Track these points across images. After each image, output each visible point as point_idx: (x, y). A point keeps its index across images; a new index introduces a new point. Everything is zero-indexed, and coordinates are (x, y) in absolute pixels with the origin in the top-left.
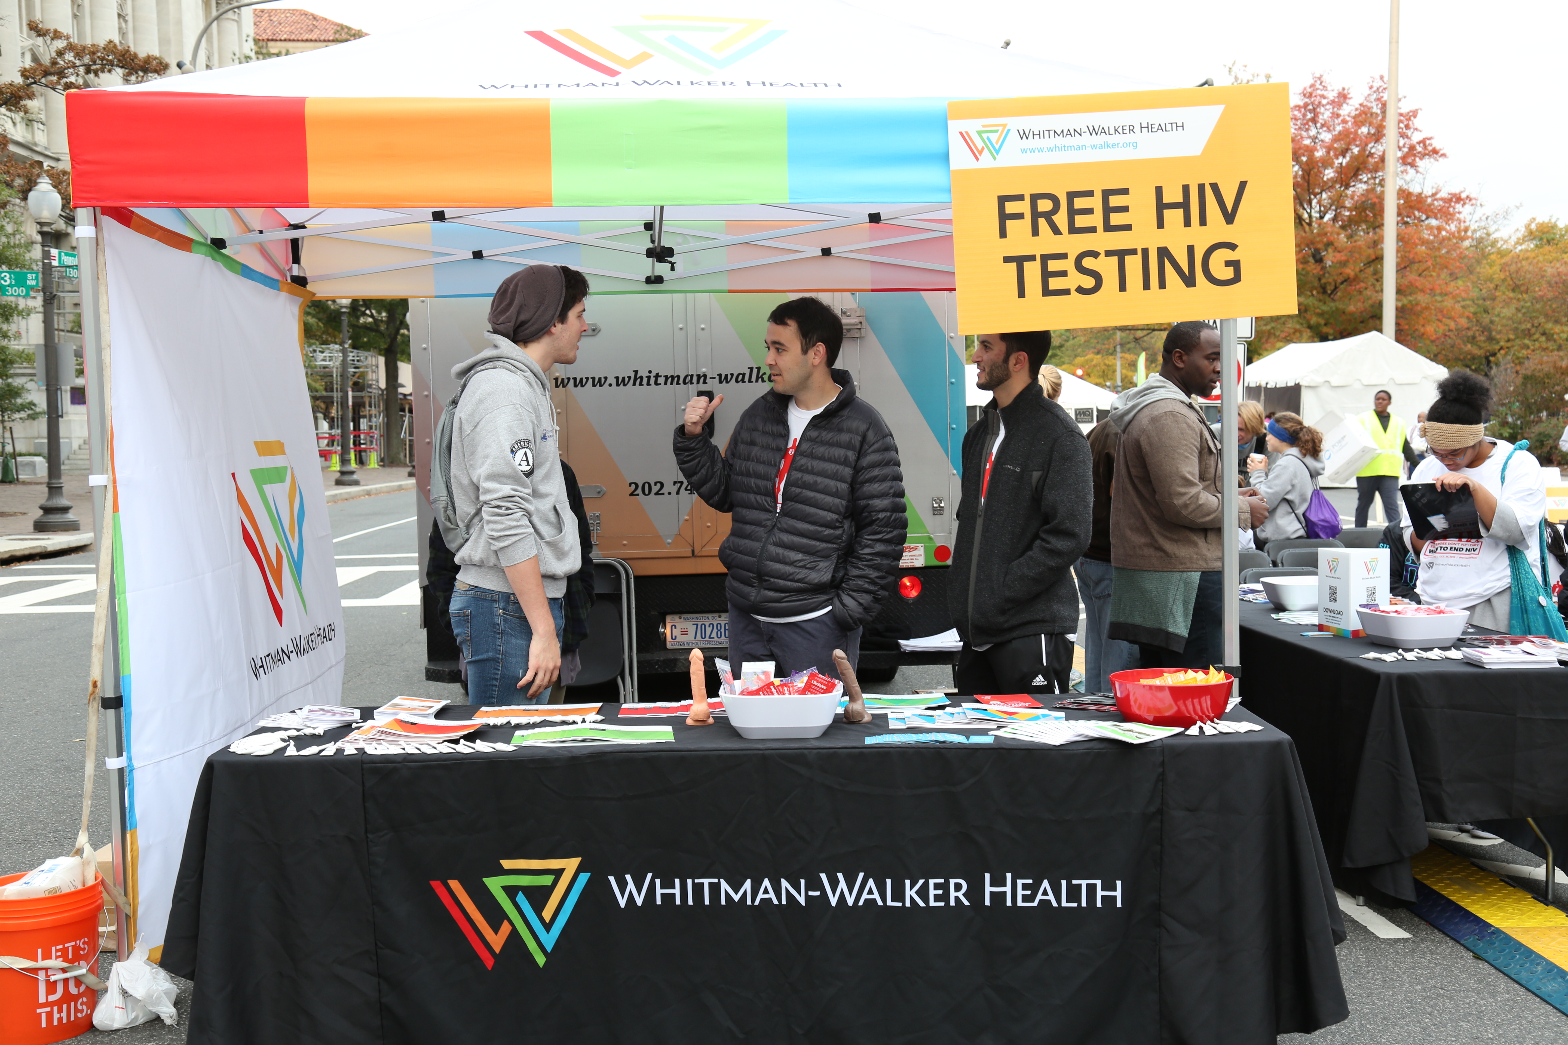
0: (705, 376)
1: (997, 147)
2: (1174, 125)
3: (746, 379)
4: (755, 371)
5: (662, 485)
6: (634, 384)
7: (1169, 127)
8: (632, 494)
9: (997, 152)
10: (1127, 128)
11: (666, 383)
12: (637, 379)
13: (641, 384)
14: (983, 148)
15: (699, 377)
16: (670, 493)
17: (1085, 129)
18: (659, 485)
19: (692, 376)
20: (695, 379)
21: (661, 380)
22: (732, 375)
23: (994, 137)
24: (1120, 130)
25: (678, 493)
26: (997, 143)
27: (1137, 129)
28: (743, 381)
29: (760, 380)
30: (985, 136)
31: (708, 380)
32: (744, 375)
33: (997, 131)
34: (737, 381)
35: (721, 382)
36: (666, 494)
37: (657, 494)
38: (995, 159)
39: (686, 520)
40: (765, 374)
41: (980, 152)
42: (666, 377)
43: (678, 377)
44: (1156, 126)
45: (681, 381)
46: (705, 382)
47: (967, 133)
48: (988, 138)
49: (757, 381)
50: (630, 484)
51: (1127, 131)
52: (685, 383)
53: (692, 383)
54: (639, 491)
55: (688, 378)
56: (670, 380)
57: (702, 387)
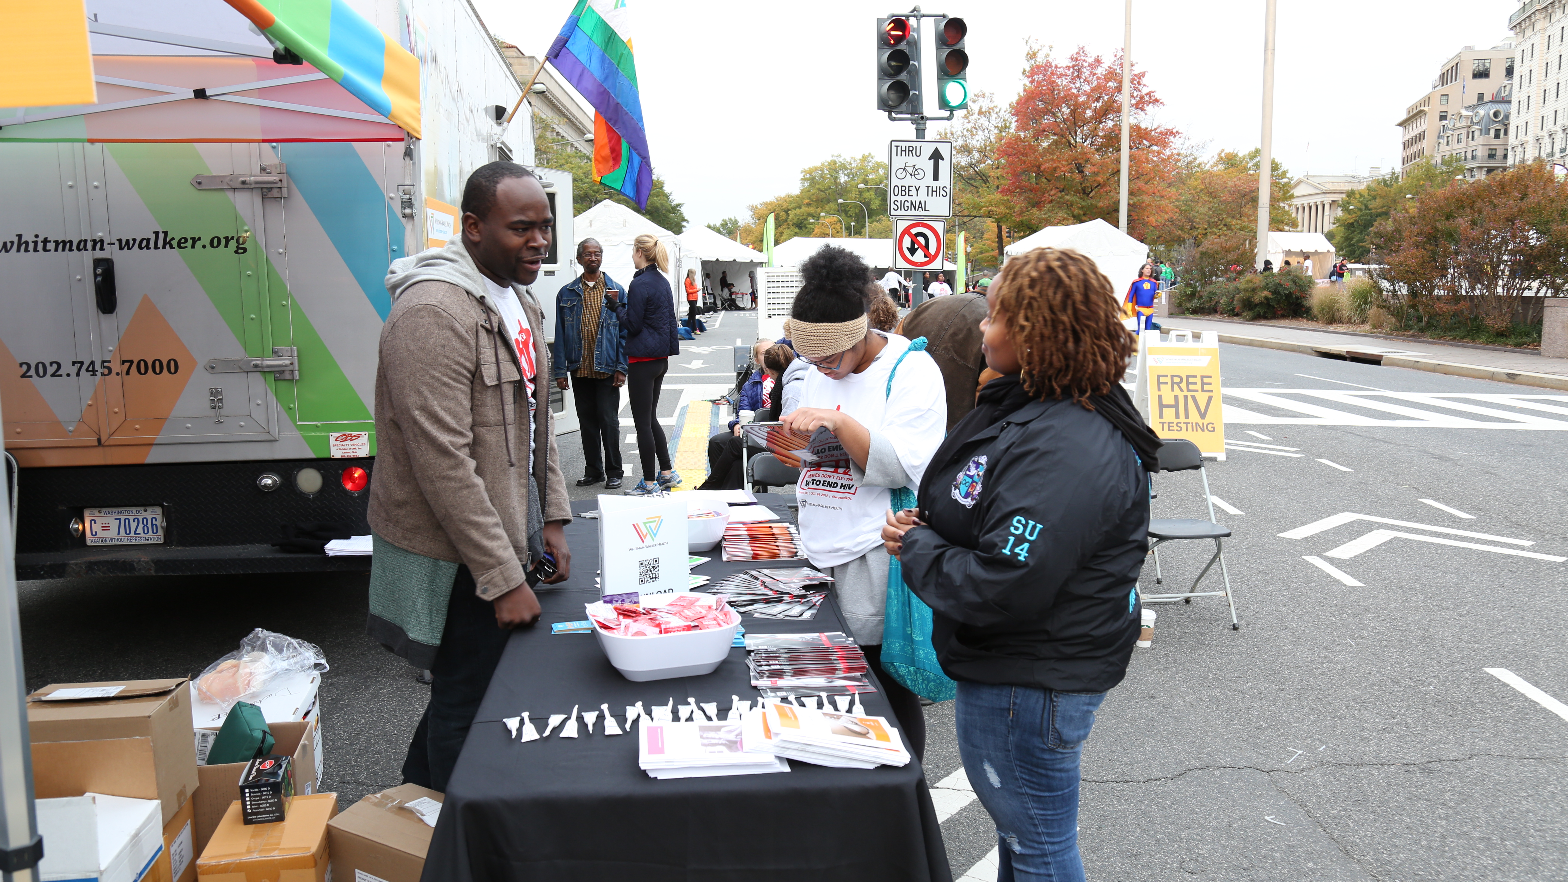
0: (102, 241)
3: (152, 245)
4: (161, 237)
5: (59, 366)
6: (18, 250)
8: (24, 376)
11: (56, 250)
12: (21, 244)
13: (26, 250)
15: (95, 242)
16: (68, 375)
18: (55, 366)
19: (86, 241)
20: (89, 245)
21: (51, 246)
22: (134, 240)
25: (78, 374)
28: (148, 247)
29: (168, 246)
31: (106, 246)
32: (148, 240)
34: (140, 248)
35: (121, 248)
36: (64, 375)
37: (53, 375)
39: (90, 405)
40: (173, 239)
42: (57, 243)
43: (71, 242)
45: (74, 247)
46: (102, 249)
49: (164, 247)
50: (21, 365)
52: (79, 249)
53: (86, 250)
54: (32, 372)
55: (82, 244)
56: (61, 246)
57: (99, 254)
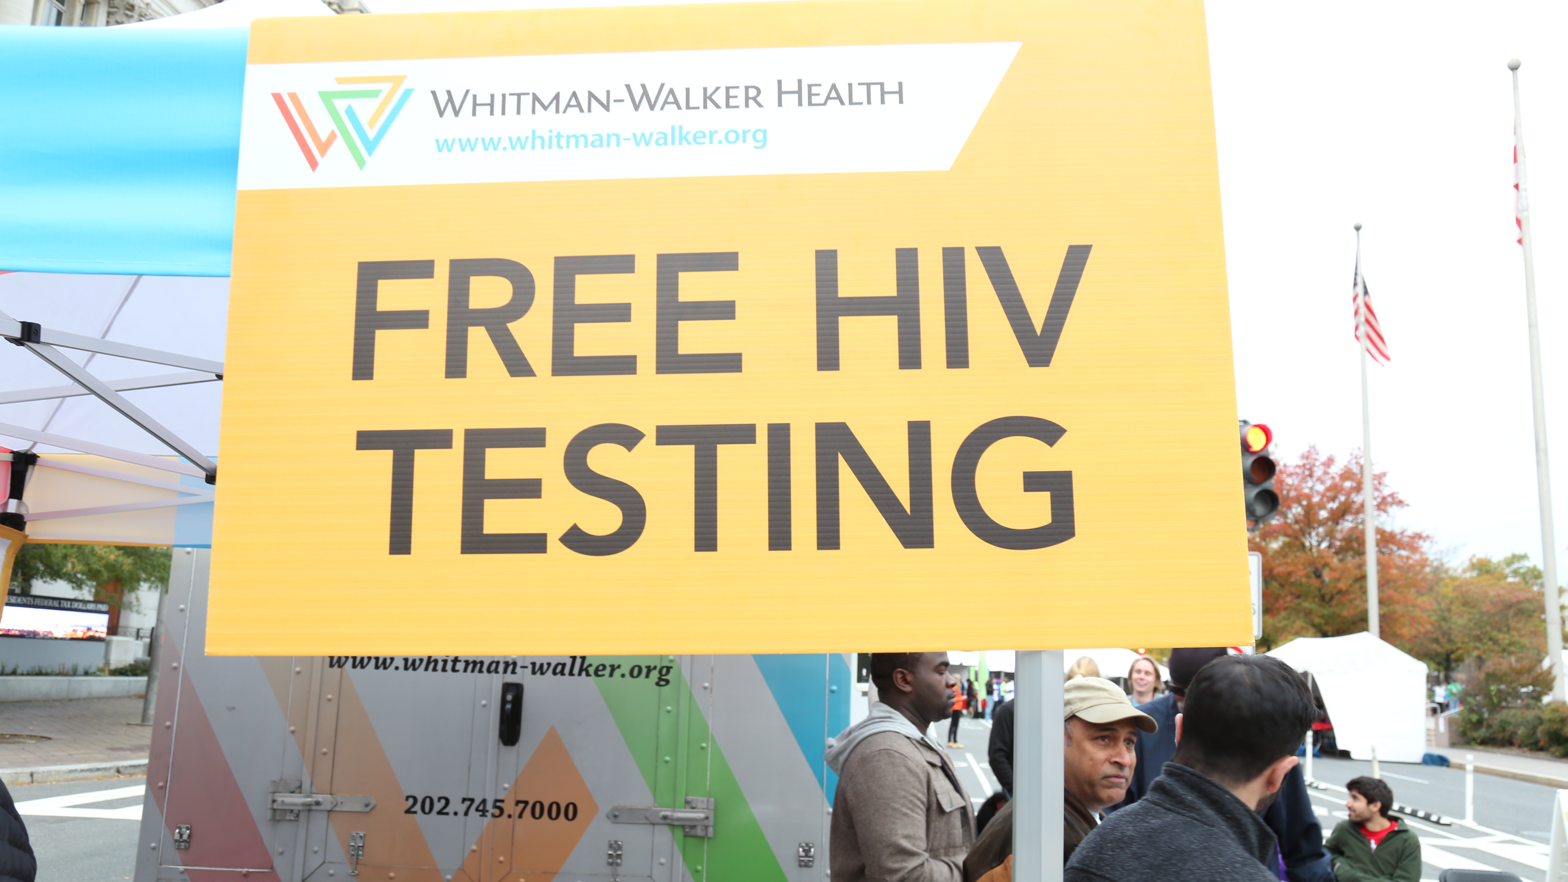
0: (515, 664)
1: (371, 134)
2: (876, 91)
3: (567, 670)
4: (578, 662)
5: (447, 802)
6: (426, 669)
7: (860, 94)
8: (408, 811)
9: (371, 146)
10: (741, 93)
11: (465, 670)
12: (431, 663)
13: (435, 669)
14: (332, 137)
15: (507, 664)
16: (456, 814)
17: (620, 92)
18: (443, 802)
19: (498, 663)
20: (501, 668)
21: (460, 666)
22: (549, 664)
23: (365, 109)
24: (720, 98)
25: (466, 814)
26: (372, 124)
27: (769, 96)
28: (562, 673)
29: (584, 673)
30: (341, 105)
31: (518, 669)
32: (564, 665)
33: (374, 94)
34: (554, 673)
35: (534, 673)
36: (451, 814)
37: (440, 813)
38: (361, 163)
39: (474, 851)
40: (590, 665)
41: (324, 148)
42: (467, 663)
43: (482, 663)
44: (824, 91)
45: (485, 668)
46: (513, 672)
47: (293, 97)
48: (350, 112)
49: (580, 674)
50: (407, 798)
51: (741, 101)
52: (489, 671)
53: (497, 672)
54: (418, 808)
55: (494, 666)
56: (470, 667)
57: (510, 678)
